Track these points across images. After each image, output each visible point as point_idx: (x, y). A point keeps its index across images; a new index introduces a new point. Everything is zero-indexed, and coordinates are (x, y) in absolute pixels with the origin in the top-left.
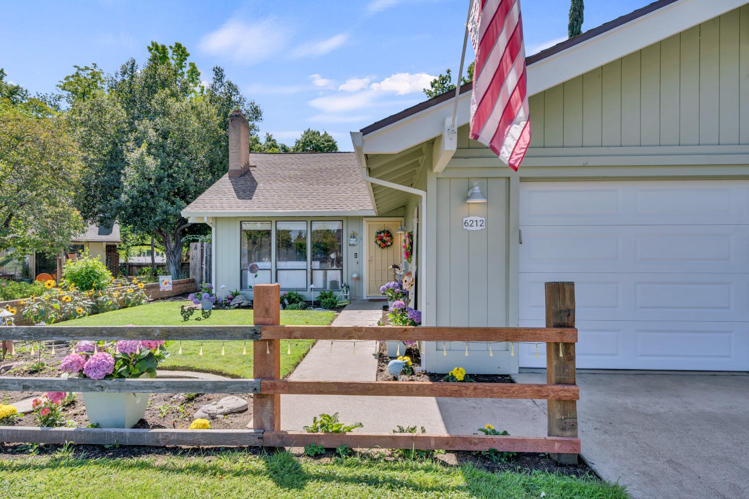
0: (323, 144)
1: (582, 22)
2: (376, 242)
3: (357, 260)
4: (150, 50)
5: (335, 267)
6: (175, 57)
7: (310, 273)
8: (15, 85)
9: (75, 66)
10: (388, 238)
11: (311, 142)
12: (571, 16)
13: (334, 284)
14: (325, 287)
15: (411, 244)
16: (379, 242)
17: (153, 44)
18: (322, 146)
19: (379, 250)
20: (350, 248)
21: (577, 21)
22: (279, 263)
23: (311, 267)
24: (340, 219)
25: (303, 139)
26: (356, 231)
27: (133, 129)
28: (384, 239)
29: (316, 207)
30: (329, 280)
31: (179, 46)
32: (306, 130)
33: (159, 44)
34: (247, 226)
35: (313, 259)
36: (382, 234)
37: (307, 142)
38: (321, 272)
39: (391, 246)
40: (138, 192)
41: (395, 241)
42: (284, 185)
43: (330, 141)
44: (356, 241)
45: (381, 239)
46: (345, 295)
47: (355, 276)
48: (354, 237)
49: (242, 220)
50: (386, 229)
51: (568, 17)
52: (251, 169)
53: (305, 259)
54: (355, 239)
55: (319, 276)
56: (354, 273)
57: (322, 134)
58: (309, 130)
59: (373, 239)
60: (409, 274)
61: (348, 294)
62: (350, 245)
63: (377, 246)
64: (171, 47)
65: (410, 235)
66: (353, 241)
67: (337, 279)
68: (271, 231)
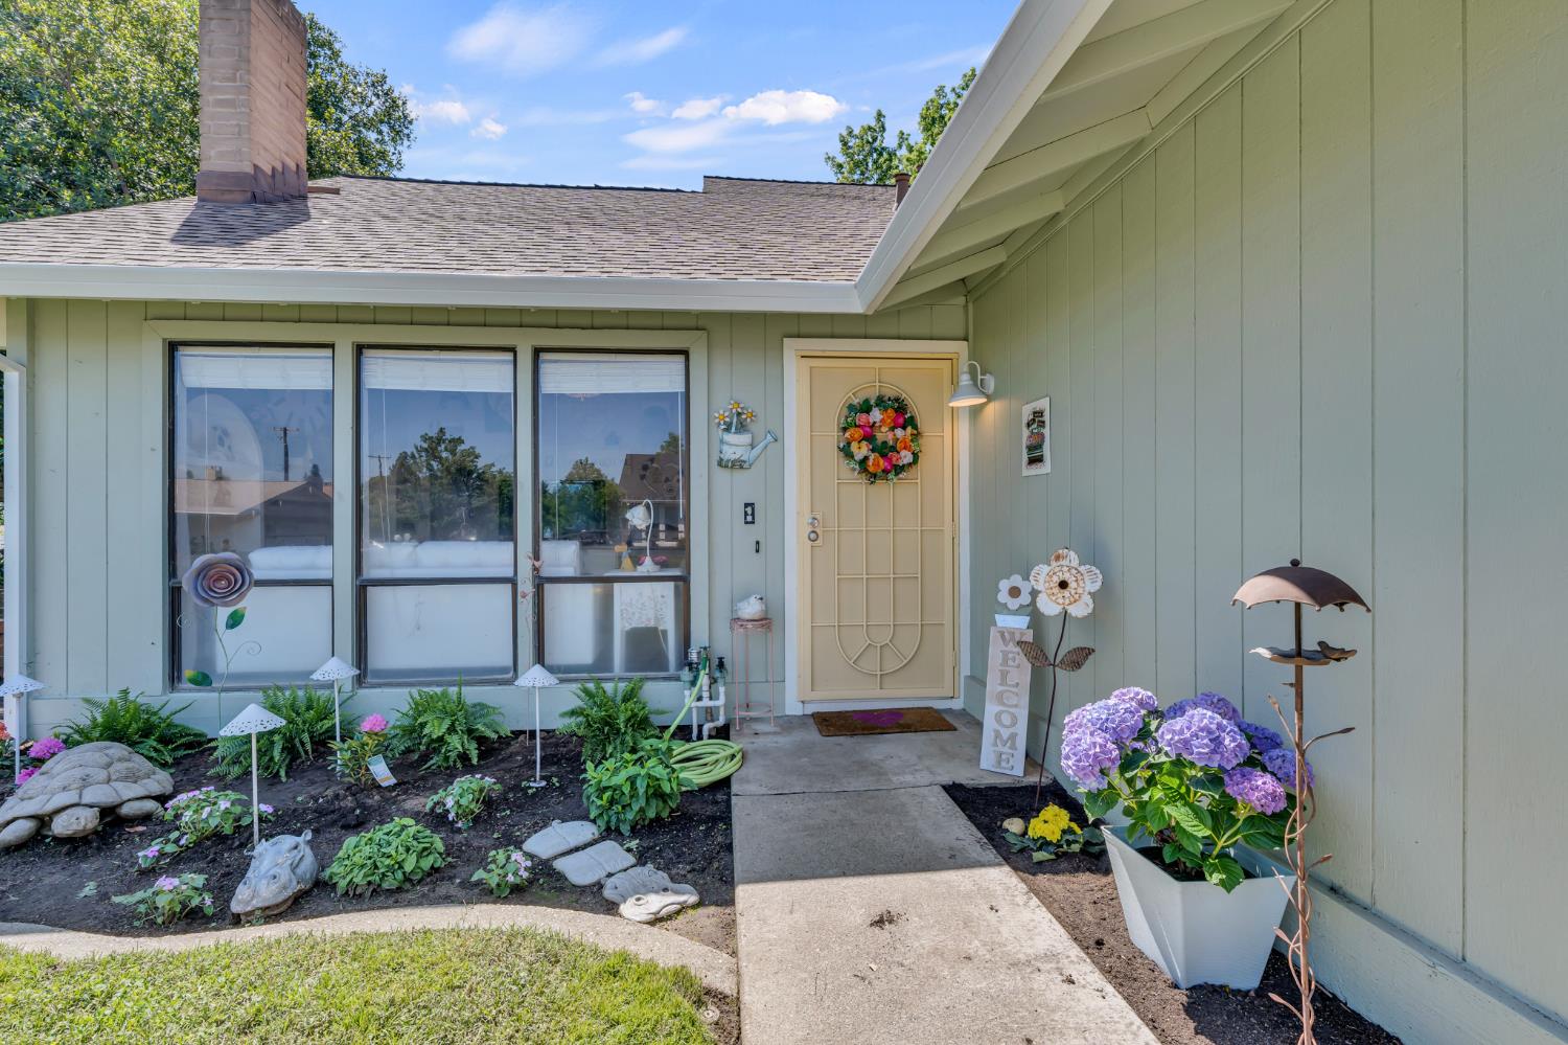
2: (846, 451)
3: (755, 532)
5: (648, 567)
7: (530, 598)
10: (899, 432)
13: (646, 650)
14: (603, 661)
16: (861, 450)
19: (859, 488)
20: (722, 476)
22: (376, 549)
23: (536, 569)
24: (680, 341)
26: (752, 401)
28: (882, 439)
30: (620, 627)
35: (545, 533)
36: (876, 415)
38: (587, 593)
39: (913, 470)
41: (928, 444)
44: (753, 446)
45: (868, 438)
46: (706, 703)
47: (751, 608)
48: (742, 428)
49: (176, 338)
50: (889, 393)
53: (508, 532)
54: (745, 438)
55: (573, 609)
56: (745, 597)
59: (832, 437)
61: (721, 702)
62: (720, 463)
63: (848, 471)
66: (735, 445)
67: (657, 619)
68: (329, 396)
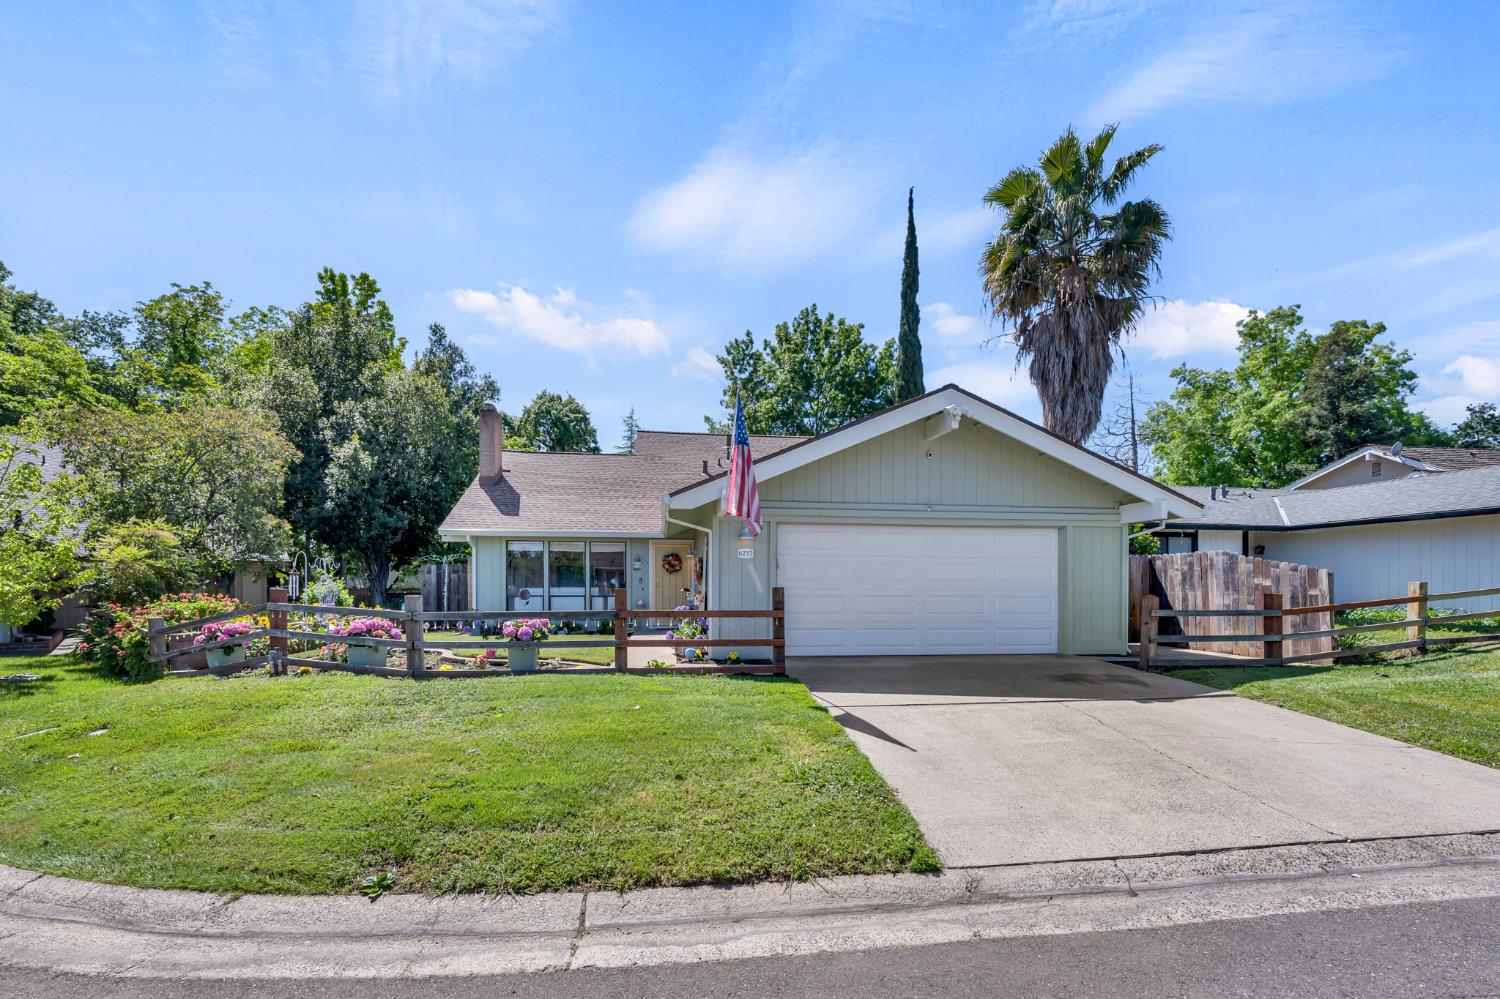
0: (567, 416)
1: (917, 292)
2: (663, 566)
3: (642, 585)
4: (321, 278)
6: (357, 292)
7: (589, 599)
8: (29, 291)
9: (174, 285)
10: (676, 562)
11: (549, 412)
12: (904, 281)
15: (701, 568)
16: (667, 566)
17: (326, 271)
18: (566, 419)
19: (667, 574)
20: (634, 572)
21: (911, 290)
22: (552, 589)
23: (590, 593)
24: (624, 540)
25: (536, 407)
26: (641, 554)
27: (328, 412)
28: (672, 563)
29: (596, 527)
31: (365, 277)
32: (540, 393)
33: (337, 273)
34: (516, 547)
35: (592, 586)
36: (670, 558)
37: (542, 412)
38: (602, 599)
39: (680, 571)
40: (349, 498)
41: (684, 565)
42: (551, 497)
43: (579, 412)
44: (641, 565)
45: (669, 563)
47: (640, 603)
48: (639, 561)
49: (508, 540)
50: (675, 552)
51: (901, 283)
52: (505, 474)
53: (584, 585)
54: (640, 563)
55: (598, 602)
56: (639, 600)
57: (565, 398)
58: (544, 393)
59: (661, 563)
60: (700, 593)
62: (634, 569)
63: (665, 571)
64: (353, 277)
65: (701, 561)
66: (637, 565)
68: (542, 553)
